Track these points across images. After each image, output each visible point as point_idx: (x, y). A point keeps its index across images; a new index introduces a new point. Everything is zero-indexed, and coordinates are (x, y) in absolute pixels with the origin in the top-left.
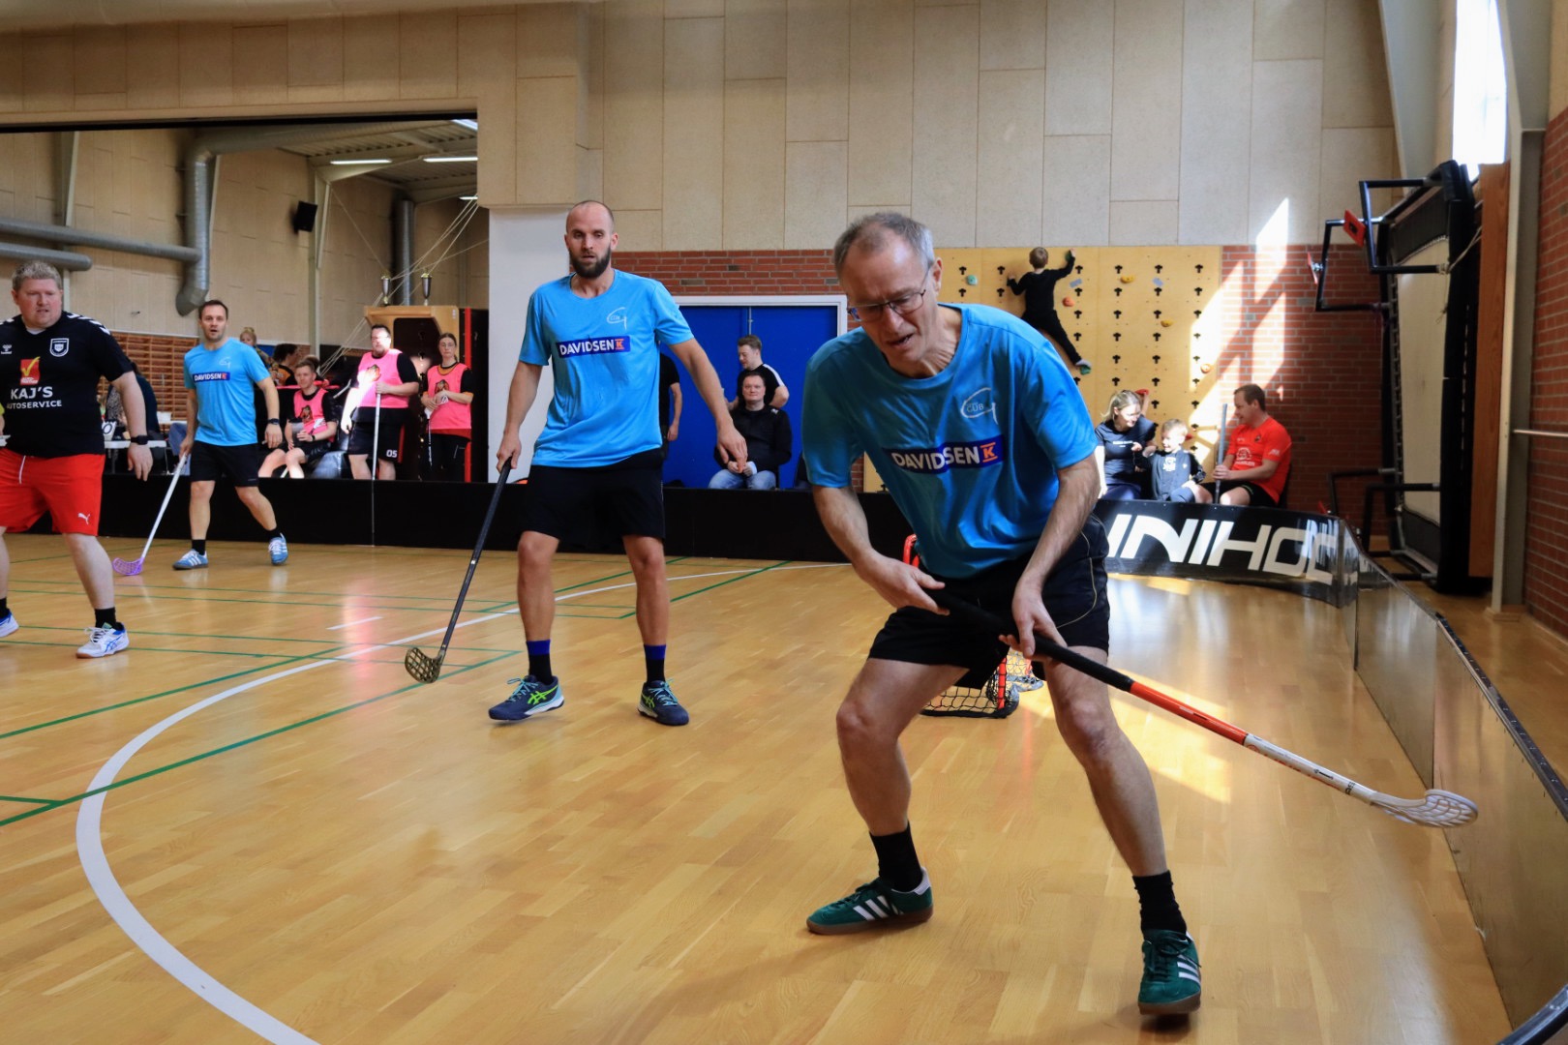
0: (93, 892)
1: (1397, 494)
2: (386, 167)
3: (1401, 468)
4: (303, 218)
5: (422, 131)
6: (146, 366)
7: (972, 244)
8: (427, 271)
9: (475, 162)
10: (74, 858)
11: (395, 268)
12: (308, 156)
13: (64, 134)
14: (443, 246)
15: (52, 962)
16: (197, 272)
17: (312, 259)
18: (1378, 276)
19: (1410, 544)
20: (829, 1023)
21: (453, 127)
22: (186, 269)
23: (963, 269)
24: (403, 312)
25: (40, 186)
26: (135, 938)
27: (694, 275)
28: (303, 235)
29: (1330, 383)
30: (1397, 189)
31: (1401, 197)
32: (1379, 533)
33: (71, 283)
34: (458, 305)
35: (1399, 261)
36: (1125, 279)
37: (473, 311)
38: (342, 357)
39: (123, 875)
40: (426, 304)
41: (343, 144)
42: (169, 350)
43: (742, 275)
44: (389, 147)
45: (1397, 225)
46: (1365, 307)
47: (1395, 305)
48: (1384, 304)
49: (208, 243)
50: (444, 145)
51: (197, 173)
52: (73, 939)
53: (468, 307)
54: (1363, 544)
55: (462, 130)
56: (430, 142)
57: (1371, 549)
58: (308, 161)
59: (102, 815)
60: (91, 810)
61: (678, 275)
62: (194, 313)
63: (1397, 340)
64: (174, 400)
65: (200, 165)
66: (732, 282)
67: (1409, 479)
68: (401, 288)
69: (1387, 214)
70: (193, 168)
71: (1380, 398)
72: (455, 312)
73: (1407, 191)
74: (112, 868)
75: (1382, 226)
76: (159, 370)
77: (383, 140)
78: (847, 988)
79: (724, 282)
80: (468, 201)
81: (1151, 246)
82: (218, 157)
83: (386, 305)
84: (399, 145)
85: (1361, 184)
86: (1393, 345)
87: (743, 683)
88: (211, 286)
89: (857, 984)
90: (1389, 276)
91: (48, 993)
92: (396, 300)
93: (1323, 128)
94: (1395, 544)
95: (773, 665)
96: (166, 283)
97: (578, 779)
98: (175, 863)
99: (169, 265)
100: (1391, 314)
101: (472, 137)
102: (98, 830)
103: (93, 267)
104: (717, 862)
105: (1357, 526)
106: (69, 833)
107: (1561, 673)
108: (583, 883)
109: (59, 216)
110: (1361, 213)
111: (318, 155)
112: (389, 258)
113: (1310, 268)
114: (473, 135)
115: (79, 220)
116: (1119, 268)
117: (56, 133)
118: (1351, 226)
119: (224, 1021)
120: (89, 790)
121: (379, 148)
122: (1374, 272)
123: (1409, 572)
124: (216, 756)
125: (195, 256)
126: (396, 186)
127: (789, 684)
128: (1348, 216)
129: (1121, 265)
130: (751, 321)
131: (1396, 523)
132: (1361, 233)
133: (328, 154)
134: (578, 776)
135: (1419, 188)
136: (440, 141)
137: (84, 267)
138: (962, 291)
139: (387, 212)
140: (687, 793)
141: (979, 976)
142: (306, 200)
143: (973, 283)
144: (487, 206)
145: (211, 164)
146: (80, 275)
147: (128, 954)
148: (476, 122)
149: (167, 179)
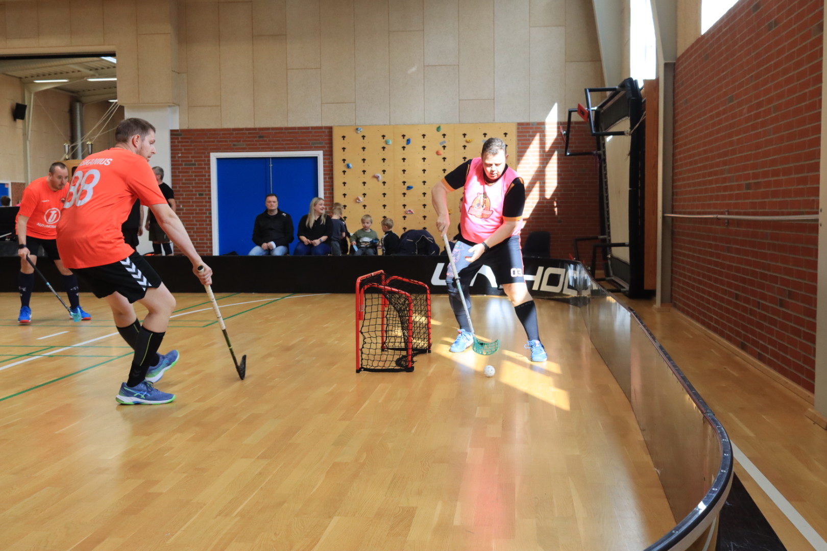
1: (608, 248)
2: (66, 84)
3: (609, 236)
4: (19, 112)
5: (85, 64)
7: (388, 123)
8: (90, 140)
9: (115, 82)
11: (73, 139)
12: (20, 78)
14: (100, 127)
17: (25, 135)
18: (595, 137)
19: (615, 274)
20: (321, 541)
21: (103, 61)
23: (384, 136)
27: (240, 141)
28: (19, 121)
29: (573, 193)
30: (603, 93)
31: (606, 97)
32: (600, 269)
35: (606, 129)
36: (468, 140)
41: (40, 71)
43: (266, 141)
44: (67, 73)
45: (604, 111)
46: (590, 153)
47: (604, 152)
48: (598, 152)
50: (98, 72)
54: (592, 274)
55: (108, 63)
56: (91, 70)
57: (596, 277)
58: (20, 81)
61: (231, 141)
63: (606, 170)
66: (260, 145)
67: (613, 241)
68: (77, 150)
69: (599, 106)
71: (598, 200)
73: (608, 93)
75: (597, 112)
77: (64, 69)
78: (330, 522)
79: (256, 145)
80: (113, 102)
81: (480, 123)
83: (68, 160)
84: (73, 72)
85: (586, 90)
86: (604, 172)
87: (271, 359)
89: (336, 519)
90: (601, 137)
92: (74, 157)
93: (566, 62)
94: (608, 274)
95: (288, 349)
97: (180, 416)
100: (602, 157)
101: (114, 67)
104: (258, 458)
105: (589, 266)
107: (691, 337)
108: (184, 473)
110: (586, 104)
111: (26, 77)
112: (69, 134)
113: (561, 133)
114: (114, 66)
116: (464, 135)
118: (581, 111)
121: (61, 73)
122: (594, 135)
123: (613, 288)
126: (72, 94)
127: (297, 359)
128: (579, 106)
129: (465, 133)
130: (271, 165)
131: (608, 263)
132: (586, 115)
133: (32, 77)
135: (614, 92)
136: (97, 69)
138: (384, 148)
139: (67, 109)
140: (241, 420)
141: (401, 510)
142: (20, 102)
143: (389, 143)
144: (123, 105)
148: (116, 59)
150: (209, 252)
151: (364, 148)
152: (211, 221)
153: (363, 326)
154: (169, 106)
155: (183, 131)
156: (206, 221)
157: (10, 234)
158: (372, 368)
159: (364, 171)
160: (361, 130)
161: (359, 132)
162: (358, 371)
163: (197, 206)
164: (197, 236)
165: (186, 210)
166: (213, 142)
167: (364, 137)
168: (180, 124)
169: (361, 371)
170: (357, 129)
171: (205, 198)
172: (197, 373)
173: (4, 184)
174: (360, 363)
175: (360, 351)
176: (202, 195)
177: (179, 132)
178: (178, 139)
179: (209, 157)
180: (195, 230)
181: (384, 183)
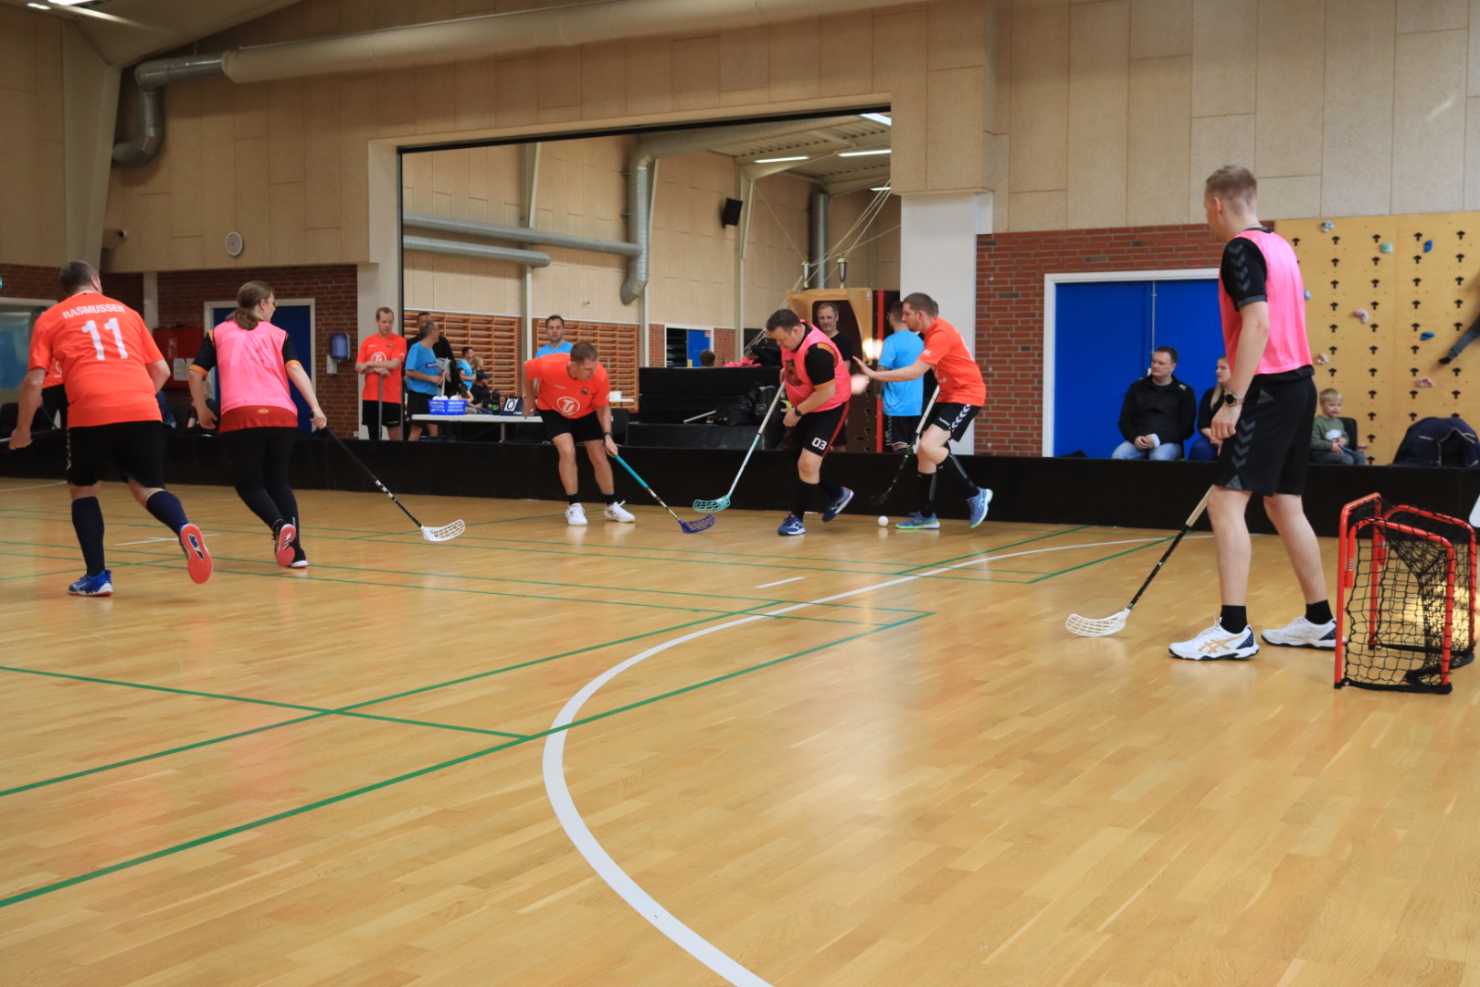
0: (558, 821)
2: (802, 164)
4: (730, 213)
5: (836, 128)
7: (1387, 212)
8: (842, 256)
9: (888, 155)
10: (541, 789)
11: (812, 256)
12: (735, 157)
13: (528, 146)
14: (855, 235)
15: (525, 882)
16: (639, 266)
17: (738, 250)
21: (867, 123)
22: (628, 263)
23: (1377, 237)
24: (821, 294)
25: (508, 193)
26: (594, 865)
27: (1098, 252)
28: (730, 228)
33: (533, 278)
34: (868, 286)
37: (886, 292)
38: (764, 340)
39: (584, 807)
40: (842, 287)
41: (764, 144)
42: (614, 336)
43: (1146, 250)
44: (807, 144)
49: (648, 238)
50: (855, 140)
51: (639, 176)
52: (542, 863)
53: (881, 288)
55: (874, 125)
56: (845, 138)
58: (735, 161)
59: (564, 750)
60: (555, 743)
61: (1082, 253)
62: (635, 302)
64: (618, 380)
65: (642, 169)
66: (1136, 258)
68: (817, 276)
70: (636, 171)
72: (869, 295)
74: (574, 799)
76: (605, 355)
77: (801, 138)
78: (1287, 966)
79: (1128, 258)
80: (878, 192)
82: (657, 161)
83: (806, 289)
84: (816, 143)
88: (650, 278)
91: (521, 912)
92: (813, 284)
96: (610, 277)
97: (995, 738)
98: (627, 798)
99: (614, 259)
101: (883, 131)
102: (561, 764)
103: (551, 264)
104: (1139, 829)
106: (537, 766)
108: (1007, 840)
109: (523, 220)
111: (743, 155)
112: (806, 247)
114: (883, 129)
115: (542, 222)
117: (522, 145)
119: (675, 950)
120: (553, 727)
121: (798, 146)
124: (661, 701)
125: (637, 251)
126: (812, 180)
130: (1154, 295)
133: (753, 154)
134: (997, 734)
136: (854, 136)
137: (543, 264)
138: (1376, 260)
139: (804, 205)
140: (1106, 756)
141: (1432, 965)
142: (733, 197)
143: (1387, 251)
144: (899, 194)
145: (651, 167)
146: (541, 271)
147: (588, 881)
148: (888, 116)
149: (613, 182)
150: (1035, 451)
151: (1335, 261)
152: (1041, 395)
153: (1351, 599)
154: (977, 193)
155: (998, 236)
156: (1032, 395)
157: (714, 412)
158: (1368, 681)
159: (1334, 305)
160: (1332, 226)
161: (1327, 230)
162: (1338, 685)
163: (1017, 369)
164: (1016, 422)
165: (999, 375)
166: (1051, 254)
167: (1336, 239)
168: (994, 224)
169: (1344, 685)
170: (1323, 225)
171: (1033, 355)
172: (1021, 664)
173: (703, 332)
174: (1343, 670)
175: (1344, 648)
176: (1028, 348)
177: (992, 239)
178: (989, 250)
179: (1042, 281)
180: (1013, 411)
181: (1374, 327)
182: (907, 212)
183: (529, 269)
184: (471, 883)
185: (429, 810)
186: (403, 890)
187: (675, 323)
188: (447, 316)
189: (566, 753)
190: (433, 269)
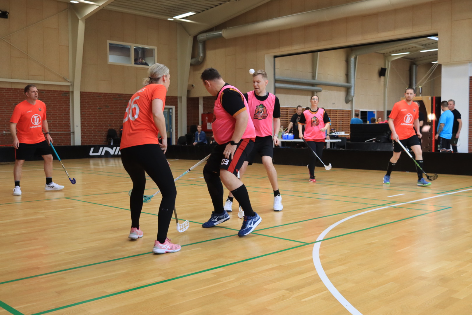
0: (316, 271)
2: (408, 55)
4: (382, 72)
5: (420, 43)
6: (336, 118)
8: (421, 86)
9: (437, 51)
10: (311, 261)
12: (384, 54)
13: (315, 53)
14: (426, 78)
15: (305, 291)
16: (351, 91)
17: (385, 85)
21: (430, 40)
22: (348, 90)
25: (309, 69)
26: (327, 287)
28: (382, 78)
34: (431, 95)
37: (436, 97)
39: (325, 267)
40: (420, 96)
41: (394, 49)
42: (343, 114)
44: (409, 48)
49: (354, 82)
50: (427, 46)
51: (351, 62)
52: (310, 285)
53: (435, 96)
55: (432, 41)
56: (422, 46)
59: (320, 248)
60: (317, 247)
62: (350, 103)
64: (343, 128)
65: (352, 59)
70: (350, 60)
72: (430, 98)
74: (322, 264)
76: (340, 120)
77: (407, 46)
80: (434, 63)
82: (358, 57)
84: (412, 48)
88: (355, 95)
91: (303, 300)
96: (342, 94)
98: (340, 265)
99: (343, 89)
101: (436, 43)
102: (319, 253)
103: (322, 91)
106: (311, 253)
109: (314, 77)
111: (387, 53)
112: (408, 83)
114: (436, 42)
115: (319, 78)
117: (313, 53)
120: (317, 241)
121: (406, 49)
124: (353, 234)
125: (350, 86)
126: (411, 60)
133: (390, 52)
136: (426, 45)
137: (320, 91)
139: (408, 69)
142: (383, 67)
144: (441, 64)
145: (355, 59)
146: (319, 93)
147: (325, 292)
148: (437, 37)
149: (343, 64)
154: (470, 62)
157: (375, 138)
173: (373, 112)
182: (444, 70)
183: (315, 93)
184: (287, 290)
185: (275, 265)
186: (266, 290)
187: (363, 109)
188: (289, 108)
189: (320, 249)
190: (285, 94)
